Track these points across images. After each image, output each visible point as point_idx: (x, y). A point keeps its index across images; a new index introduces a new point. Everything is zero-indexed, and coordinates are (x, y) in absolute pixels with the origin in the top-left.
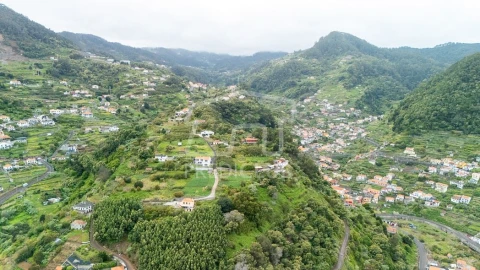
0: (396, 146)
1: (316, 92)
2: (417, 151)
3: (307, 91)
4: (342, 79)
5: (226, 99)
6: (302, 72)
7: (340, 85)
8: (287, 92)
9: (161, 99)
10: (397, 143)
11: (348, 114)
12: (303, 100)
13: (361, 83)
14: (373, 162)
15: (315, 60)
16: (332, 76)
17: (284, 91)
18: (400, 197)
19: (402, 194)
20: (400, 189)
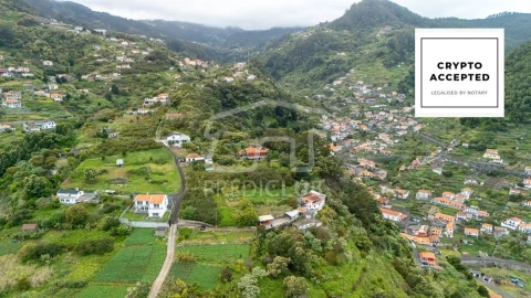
0: (470, 148)
1: (347, 71)
2: (502, 154)
3: (337, 70)
4: (380, 55)
5: (229, 79)
6: (330, 47)
7: (379, 63)
8: (311, 72)
9: (138, 80)
10: (472, 142)
11: (390, 100)
12: (331, 81)
13: (404, 60)
14: (439, 171)
15: (346, 32)
16: (367, 52)
17: (308, 70)
18: (487, 228)
19: (489, 222)
20: (485, 214)
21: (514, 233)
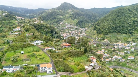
0: (101, 39)
1: (63, 21)
3: (60, 21)
4: (71, 17)
5: (36, 23)
6: (58, 14)
7: (70, 19)
8: (53, 21)
10: (101, 38)
11: (74, 28)
12: (59, 23)
13: (76, 18)
14: (95, 45)
15: (61, 11)
16: (67, 16)
17: (52, 20)
18: (110, 58)
19: (110, 57)
20: (109, 55)
21: (116, 59)
